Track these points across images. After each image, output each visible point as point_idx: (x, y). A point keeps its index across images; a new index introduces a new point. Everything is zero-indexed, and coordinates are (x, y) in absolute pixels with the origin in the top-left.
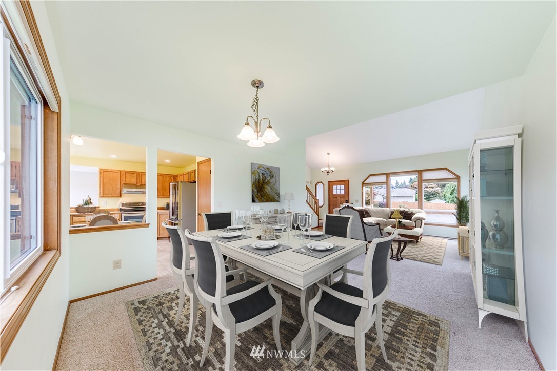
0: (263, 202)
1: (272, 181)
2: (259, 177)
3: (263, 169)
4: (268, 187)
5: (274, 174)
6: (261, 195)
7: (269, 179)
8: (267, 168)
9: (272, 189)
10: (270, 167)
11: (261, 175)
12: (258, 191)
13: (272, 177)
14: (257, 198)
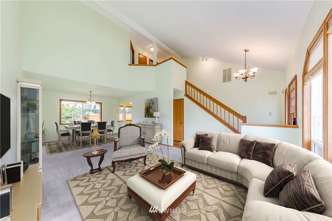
0: (149, 117)
1: (154, 106)
2: (147, 105)
3: (149, 101)
4: (151, 110)
5: (154, 102)
6: (148, 114)
7: (151, 105)
8: (151, 100)
9: (153, 110)
10: (152, 99)
11: (148, 104)
12: (147, 112)
13: (153, 104)
14: (147, 115)
